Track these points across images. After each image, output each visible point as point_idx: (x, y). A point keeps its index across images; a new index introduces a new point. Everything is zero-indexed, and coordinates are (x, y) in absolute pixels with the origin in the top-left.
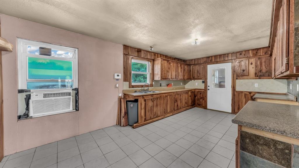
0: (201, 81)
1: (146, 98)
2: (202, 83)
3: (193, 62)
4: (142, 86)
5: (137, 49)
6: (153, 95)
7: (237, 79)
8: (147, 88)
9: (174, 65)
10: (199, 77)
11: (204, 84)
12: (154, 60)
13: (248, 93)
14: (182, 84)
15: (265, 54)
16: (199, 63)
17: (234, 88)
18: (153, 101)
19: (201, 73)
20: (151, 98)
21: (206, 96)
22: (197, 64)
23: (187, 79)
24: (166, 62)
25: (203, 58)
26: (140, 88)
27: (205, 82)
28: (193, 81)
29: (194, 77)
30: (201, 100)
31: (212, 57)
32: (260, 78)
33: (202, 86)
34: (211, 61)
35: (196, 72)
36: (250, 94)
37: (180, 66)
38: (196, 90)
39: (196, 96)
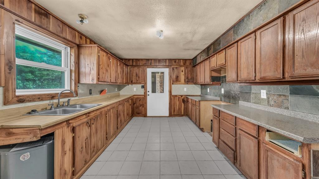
0: (140, 85)
1: (74, 123)
2: (142, 88)
3: (130, 63)
4: (52, 97)
5: (35, 5)
6: (89, 113)
7: (173, 84)
8: (66, 99)
9: (114, 62)
10: (138, 81)
11: (143, 89)
12: (79, 47)
13: (181, 97)
14: (116, 91)
15: (190, 64)
16: (138, 65)
17: (170, 92)
18: (89, 124)
19: (140, 76)
20: (86, 120)
21: (146, 103)
22: (135, 66)
23: (125, 83)
24: (105, 54)
25: (142, 60)
26: (47, 102)
27: (145, 86)
28: (130, 85)
29: (132, 81)
30: (141, 108)
31: (151, 60)
32: (187, 84)
33: (141, 92)
34: (150, 64)
35: (134, 75)
36: (181, 98)
37: (120, 65)
38: (134, 97)
39: (135, 103)
